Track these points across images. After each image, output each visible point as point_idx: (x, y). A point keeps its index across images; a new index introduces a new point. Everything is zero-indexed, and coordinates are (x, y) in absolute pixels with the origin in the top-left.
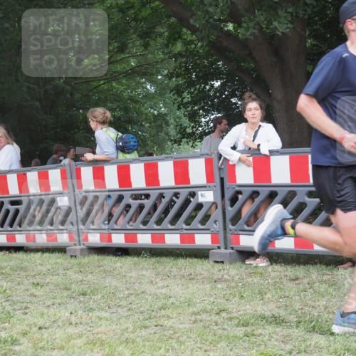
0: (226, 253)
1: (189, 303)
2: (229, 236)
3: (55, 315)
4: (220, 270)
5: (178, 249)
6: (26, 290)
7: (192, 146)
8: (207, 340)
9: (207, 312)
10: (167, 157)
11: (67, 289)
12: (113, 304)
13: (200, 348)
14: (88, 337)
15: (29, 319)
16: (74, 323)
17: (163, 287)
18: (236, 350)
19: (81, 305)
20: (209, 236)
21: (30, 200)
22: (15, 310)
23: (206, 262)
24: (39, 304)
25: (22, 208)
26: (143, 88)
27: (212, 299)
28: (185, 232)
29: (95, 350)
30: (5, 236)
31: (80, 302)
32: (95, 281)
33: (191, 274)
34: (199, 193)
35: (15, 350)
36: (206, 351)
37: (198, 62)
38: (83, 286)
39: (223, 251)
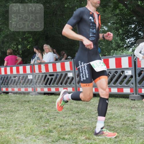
0: (136, 96)
1: (121, 117)
2: (138, 89)
3: (67, 121)
4: (133, 103)
5: (116, 94)
6: (55, 110)
7: (122, 52)
8: (128, 132)
9: (128, 120)
10: (113, 57)
11: (71, 110)
12: (90, 117)
13: (126, 135)
14: (80, 130)
15: (56, 122)
16: (74, 124)
17: (110, 110)
18: (140, 137)
19: (77, 117)
20: (129, 89)
21: (57, 74)
22: (51, 118)
23: (128, 100)
24: (60, 116)
25: (54, 77)
26: (103, 28)
27: (130, 115)
28: (119, 87)
29: (83, 136)
30: (47, 89)
31: (77, 116)
32: (83, 107)
33: (122, 105)
34: (126, 71)
35: (51, 135)
36: (128, 137)
37: (125, 17)
38: (78, 109)
39: (135, 95)
